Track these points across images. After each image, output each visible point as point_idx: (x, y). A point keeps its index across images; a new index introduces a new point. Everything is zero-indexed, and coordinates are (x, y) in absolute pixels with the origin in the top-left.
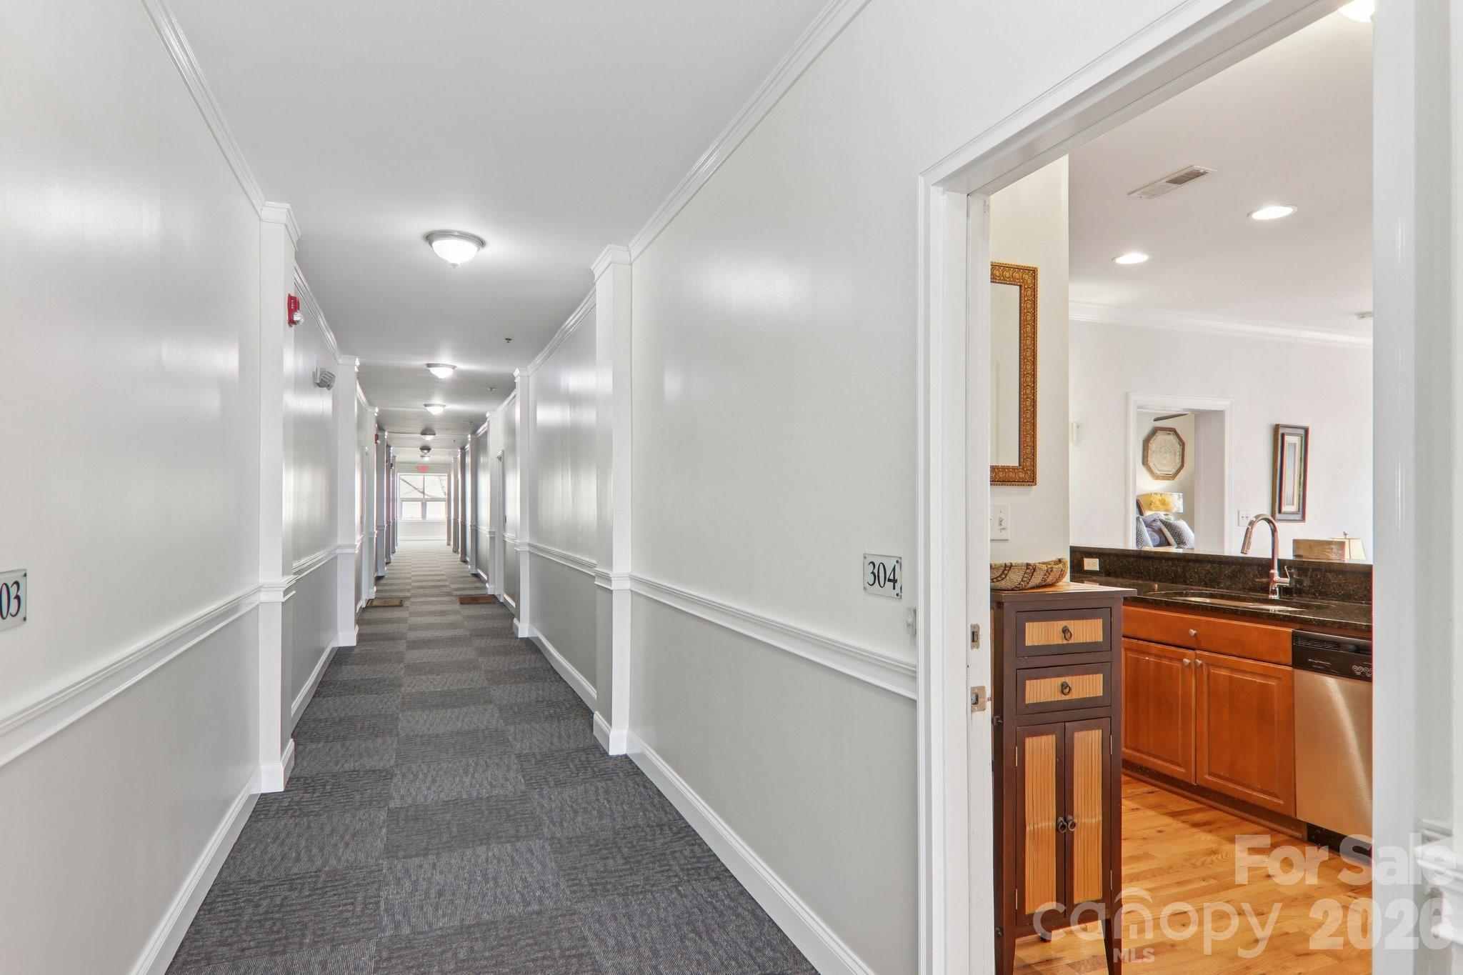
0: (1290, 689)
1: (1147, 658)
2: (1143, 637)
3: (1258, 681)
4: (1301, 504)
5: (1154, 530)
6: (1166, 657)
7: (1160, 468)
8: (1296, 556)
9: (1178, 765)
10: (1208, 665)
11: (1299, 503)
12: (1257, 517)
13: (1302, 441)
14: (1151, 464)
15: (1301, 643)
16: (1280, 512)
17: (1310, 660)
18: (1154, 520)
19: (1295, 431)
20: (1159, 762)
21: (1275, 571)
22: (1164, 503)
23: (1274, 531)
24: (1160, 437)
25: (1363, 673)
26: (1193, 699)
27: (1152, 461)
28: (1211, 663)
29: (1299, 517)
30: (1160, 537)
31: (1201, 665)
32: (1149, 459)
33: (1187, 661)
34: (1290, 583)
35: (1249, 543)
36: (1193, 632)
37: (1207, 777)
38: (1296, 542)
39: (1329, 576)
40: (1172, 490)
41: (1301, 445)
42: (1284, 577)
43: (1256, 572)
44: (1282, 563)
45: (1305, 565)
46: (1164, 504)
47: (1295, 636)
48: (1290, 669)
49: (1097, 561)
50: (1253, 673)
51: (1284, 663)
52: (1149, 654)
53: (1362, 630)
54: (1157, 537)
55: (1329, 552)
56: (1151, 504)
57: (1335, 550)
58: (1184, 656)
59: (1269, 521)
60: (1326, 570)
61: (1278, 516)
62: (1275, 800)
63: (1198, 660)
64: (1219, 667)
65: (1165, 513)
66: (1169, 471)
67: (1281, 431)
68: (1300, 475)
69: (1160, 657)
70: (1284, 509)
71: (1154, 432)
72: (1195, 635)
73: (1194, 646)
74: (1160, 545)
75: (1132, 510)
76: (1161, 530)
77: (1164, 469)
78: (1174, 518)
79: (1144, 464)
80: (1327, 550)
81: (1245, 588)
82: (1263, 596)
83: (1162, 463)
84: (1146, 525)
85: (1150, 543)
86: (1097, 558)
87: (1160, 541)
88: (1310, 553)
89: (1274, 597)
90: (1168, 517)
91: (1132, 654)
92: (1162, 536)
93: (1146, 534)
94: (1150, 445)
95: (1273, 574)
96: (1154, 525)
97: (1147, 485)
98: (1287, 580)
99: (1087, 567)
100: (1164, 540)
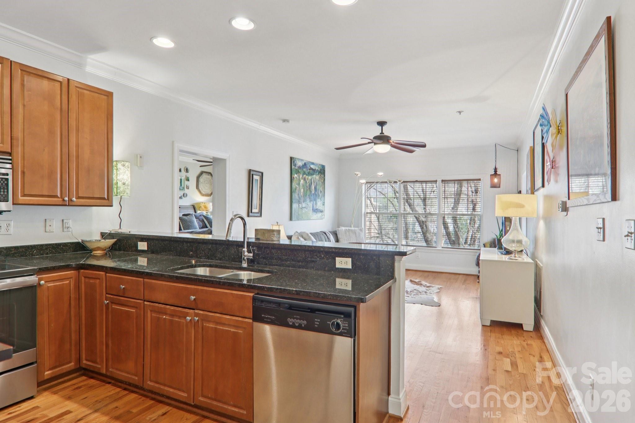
0: (251, 336)
1: (164, 317)
2: (162, 302)
3: (232, 330)
6: (176, 316)
7: (204, 191)
8: (257, 239)
9: (184, 392)
10: (202, 320)
11: (259, 208)
12: (235, 216)
13: (260, 178)
14: (200, 189)
15: (258, 304)
16: (251, 212)
17: (263, 315)
18: (200, 215)
19: (258, 173)
20: (171, 390)
21: (245, 249)
22: (206, 207)
23: (245, 224)
24: (204, 176)
25: (293, 323)
26: (193, 345)
27: (201, 187)
28: (205, 319)
29: (259, 215)
30: (203, 224)
31: (198, 320)
32: (199, 186)
33: (189, 318)
34: (253, 256)
35: (230, 232)
36: (193, 298)
37: (201, 399)
38: (256, 230)
39: (273, 251)
40: (209, 202)
41: (260, 181)
42: (250, 253)
44: (249, 244)
45: (261, 245)
47: (254, 299)
48: (251, 321)
49: (146, 243)
50: (229, 325)
51: (248, 317)
52: (166, 314)
53: (293, 293)
54: (201, 223)
56: (200, 208)
57: (275, 235)
58: (187, 314)
59: (242, 218)
61: (250, 214)
62: (241, 411)
63: (195, 318)
64: (209, 321)
65: (207, 212)
66: (208, 192)
67: (252, 173)
68: (260, 195)
69: (172, 316)
70: (253, 211)
71: (202, 173)
72: (194, 299)
73: (194, 308)
74: (202, 228)
75: (176, 209)
76: (203, 220)
77: (206, 191)
78: (209, 214)
79: (197, 188)
80: (272, 235)
81: (230, 260)
82: (239, 264)
83: (205, 188)
84: (196, 217)
85: (198, 227)
86: (146, 242)
87: (203, 226)
88: (263, 237)
89: (245, 265)
90: (207, 214)
91: (155, 314)
92: (204, 223)
93: (196, 223)
94: (200, 179)
95: (244, 251)
96: (200, 218)
97: (199, 198)
98: (251, 255)
99: (140, 248)
100: (205, 225)
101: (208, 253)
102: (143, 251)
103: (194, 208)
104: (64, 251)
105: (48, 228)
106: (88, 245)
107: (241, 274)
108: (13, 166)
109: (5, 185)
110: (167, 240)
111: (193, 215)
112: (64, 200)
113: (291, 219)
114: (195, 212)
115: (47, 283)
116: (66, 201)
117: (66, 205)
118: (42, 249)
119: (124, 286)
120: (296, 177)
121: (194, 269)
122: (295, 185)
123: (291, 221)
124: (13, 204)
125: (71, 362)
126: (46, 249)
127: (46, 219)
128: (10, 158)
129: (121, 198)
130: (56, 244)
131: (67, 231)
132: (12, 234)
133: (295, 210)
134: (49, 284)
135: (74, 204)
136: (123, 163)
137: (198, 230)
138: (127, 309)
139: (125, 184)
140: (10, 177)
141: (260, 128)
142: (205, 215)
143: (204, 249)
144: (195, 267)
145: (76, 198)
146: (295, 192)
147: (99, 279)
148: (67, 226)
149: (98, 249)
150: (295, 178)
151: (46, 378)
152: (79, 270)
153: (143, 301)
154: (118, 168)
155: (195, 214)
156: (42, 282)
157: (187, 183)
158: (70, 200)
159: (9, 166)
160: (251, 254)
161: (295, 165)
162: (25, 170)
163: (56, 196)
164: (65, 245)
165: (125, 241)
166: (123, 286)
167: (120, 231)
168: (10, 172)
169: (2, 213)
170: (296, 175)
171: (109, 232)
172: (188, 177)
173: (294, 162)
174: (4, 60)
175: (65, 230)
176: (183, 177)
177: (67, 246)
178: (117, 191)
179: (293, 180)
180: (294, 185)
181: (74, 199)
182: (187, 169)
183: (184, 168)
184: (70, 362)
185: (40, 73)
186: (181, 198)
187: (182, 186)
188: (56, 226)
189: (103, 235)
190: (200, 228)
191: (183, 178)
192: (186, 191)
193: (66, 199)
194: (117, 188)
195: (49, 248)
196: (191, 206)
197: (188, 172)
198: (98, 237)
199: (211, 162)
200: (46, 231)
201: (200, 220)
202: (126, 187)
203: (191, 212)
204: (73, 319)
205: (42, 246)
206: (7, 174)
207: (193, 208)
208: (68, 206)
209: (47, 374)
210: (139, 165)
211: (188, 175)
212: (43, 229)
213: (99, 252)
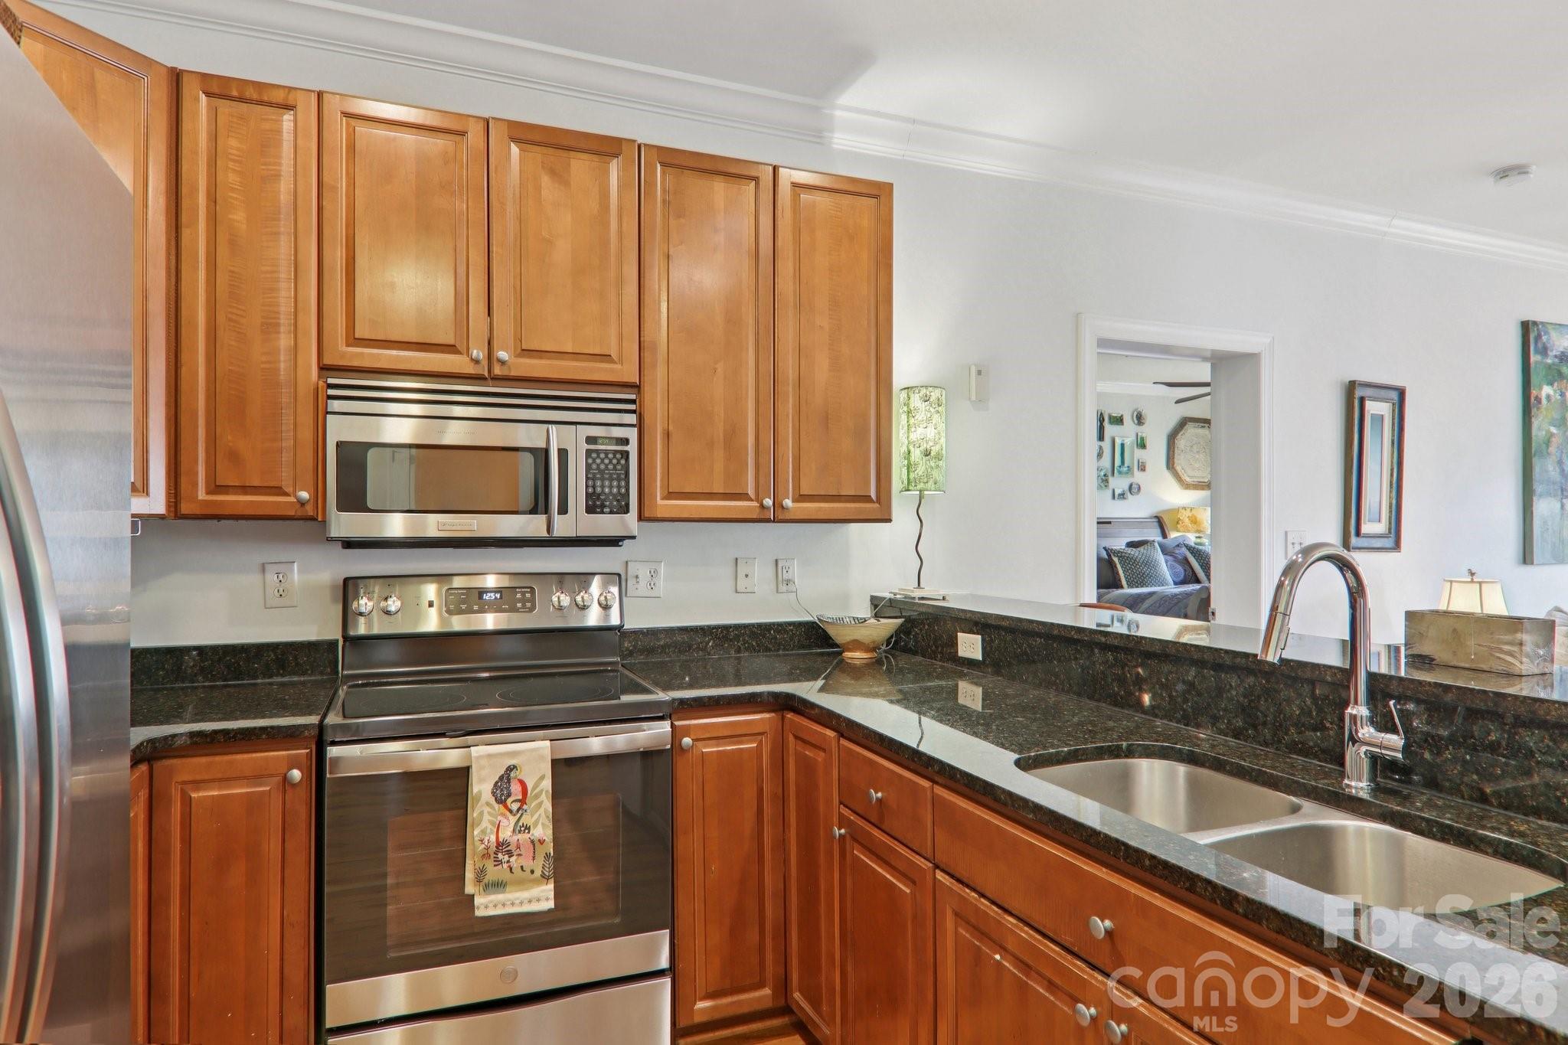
1: (998, 957)
2: (992, 895)
4: (1393, 518)
5: (1176, 559)
6: (1041, 976)
7: (1191, 473)
8: (1418, 663)
11: (1390, 518)
12: (1307, 551)
13: (1393, 410)
14: (1178, 468)
16: (1358, 534)
18: (1178, 546)
19: (1383, 393)
21: (1360, 711)
22: (1194, 521)
23: (1357, 594)
24: (1191, 430)
27: (1180, 463)
29: (1389, 542)
30: (1185, 570)
32: (1175, 460)
34: (1406, 749)
36: (1102, 925)
38: (1411, 616)
40: (1203, 503)
41: (1393, 419)
42: (1388, 731)
43: (1308, 702)
44: (1380, 688)
45: (1449, 698)
46: (1195, 523)
49: (978, 639)
52: (1003, 949)
54: (1180, 569)
55: (1511, 654)
56: (1178, 523)
57: (1528, 648)
58: (1079, 987)
59: (1345, 566)
60: (1517, 717)
61: (1354, 541)
63: (1113, 1023)
65: (1197, 535)
66: (1202, 478)
67: (1359, 393)
68: (1392, 470)
70: (1365, 528)
71: (1183, 423)
72: (1109, 933)
74: (1183, 582)
75: (1090, 530)
76: (1186, 559)
77: (1196, 473)
78: (1206, 541)
79: (1168, 467)
80: (1506, 648)
81: (1279, 741)
82: (1327, 775)
83: (1192, 465)
84: (1165, 550)
85: (1169, 579)
86: (978, 634)
87: (1185, 576)
88: (1455, 653)
89: (1359, 786)
90: (1198, 540)
91: (967, 931)
92: (1187, 567)
93: (1163, 566)
94: (1176, 441)
95: (1354, 718)
96: (1177, 552)
97: (1172, 496)
98: (1396, 740)
99: (963, 652)
100: (1191, 573)
101: (1186, 700)
102: (970, 663)
103: (1160, 522)
104: (780, 644)
105: (742, 584)
106: (832, 632)
107: (1343, 828)
108: (640, 418)
109: (621, 470)
110: (1039, 635)
111: (1156, 544)
112: (762, 506)
113: (1527, 557)
114: (1164, 535)
115: (699, 744)
116: (768, 508)
117: (768, 521)
118: (726, 638)
119: (879, 795)
120: (1548, 397)
121: (1126, 763)
122: (1545, 426)
123: (1528, 568)
124: (641, 518)
125: (764, 986)
126: (737, 637)
127: (737, 559)
128: (633, 397)
129: (921, 497)
130: (760, 625)
131: (788, 592)
132: (662, 596)
133: (1545, 523)
134: (705, 747)
135: (788, 516)
136: (924, 391)
137: (1171, 589)
138: (888, 876)
139: (930, 453)
140: (632, 448)
141: (1392, 230)
142: (1193, 545)
143: (1167, 679)
144: (1127, 757)
145: (794, 501)
146: (1544, 454)
147: (824, 750)
148: (785, 576)
149: (857, 645)
150: (1544, 401)
151: (698, 1019)
152: (783, 710)
153: (931, 865)
154: (912, 409)
155: (1165, 541)
156: (687, 741)
157: (1139, 454)
158: (778, 505)
159: (632, 419)
160: (1394, 737)
161: (1544, 351)
162: (671, 428)
163: (744, 496)
164: (780, 627)
165: (927, 627)
166: (876, 793)
167: (918, 594)
168: (632, 434)
169: (620, 543)
170: (1547, 390)
171: (892, 596)
172: (1142, 439)
173: (1539, 337)
174: (623, 142)
175: (783, 588)
176: (1128, 437)
177: (786, 632)
178: (908, 475)
179: (1534, 411)
180: (1539, 429)
181: (788, 503)
182: (1141, 416)
183: (1130, 414)
184: (761, 985)
185: (707, 166)
186: (1124, 498)
187: (1126, 465)
188: (760, 575)
189: (876, 603)
190: (1176, 583)
191: (1128, 442)
192: (1138, 477)
193: (768, 502)
194: (908, 469)
195: (743, 634)
196: (1151, 518)
197: (1143, 424)
198: (864, 611)
199: (1207, 385)
200: (738, 589)
201: (1175, 557)
202: (933, 464)
203: (1154, 535)
204: (768, 855)
205: (726, 628)
206: (625, 441)
207: (1156, 524)
208: (774, 521)
209: (703, 1010)
210: (973, 398)
211: (1145, 431)
212: (732, 583)
213: (858, 654)
